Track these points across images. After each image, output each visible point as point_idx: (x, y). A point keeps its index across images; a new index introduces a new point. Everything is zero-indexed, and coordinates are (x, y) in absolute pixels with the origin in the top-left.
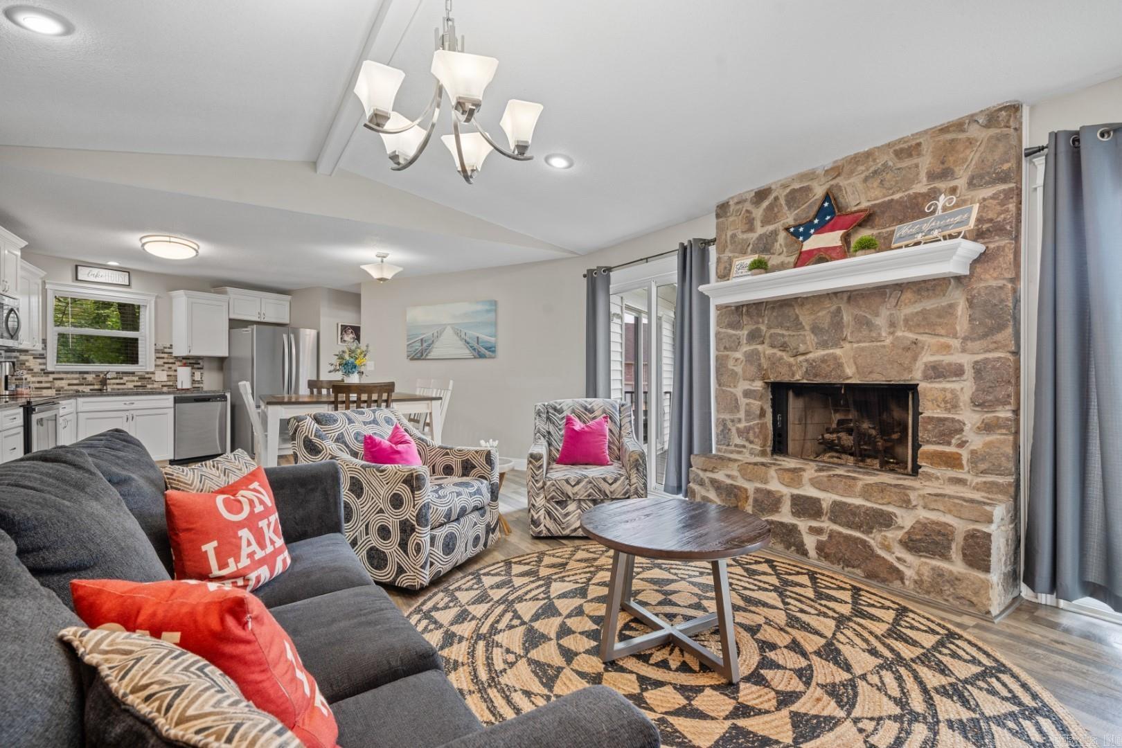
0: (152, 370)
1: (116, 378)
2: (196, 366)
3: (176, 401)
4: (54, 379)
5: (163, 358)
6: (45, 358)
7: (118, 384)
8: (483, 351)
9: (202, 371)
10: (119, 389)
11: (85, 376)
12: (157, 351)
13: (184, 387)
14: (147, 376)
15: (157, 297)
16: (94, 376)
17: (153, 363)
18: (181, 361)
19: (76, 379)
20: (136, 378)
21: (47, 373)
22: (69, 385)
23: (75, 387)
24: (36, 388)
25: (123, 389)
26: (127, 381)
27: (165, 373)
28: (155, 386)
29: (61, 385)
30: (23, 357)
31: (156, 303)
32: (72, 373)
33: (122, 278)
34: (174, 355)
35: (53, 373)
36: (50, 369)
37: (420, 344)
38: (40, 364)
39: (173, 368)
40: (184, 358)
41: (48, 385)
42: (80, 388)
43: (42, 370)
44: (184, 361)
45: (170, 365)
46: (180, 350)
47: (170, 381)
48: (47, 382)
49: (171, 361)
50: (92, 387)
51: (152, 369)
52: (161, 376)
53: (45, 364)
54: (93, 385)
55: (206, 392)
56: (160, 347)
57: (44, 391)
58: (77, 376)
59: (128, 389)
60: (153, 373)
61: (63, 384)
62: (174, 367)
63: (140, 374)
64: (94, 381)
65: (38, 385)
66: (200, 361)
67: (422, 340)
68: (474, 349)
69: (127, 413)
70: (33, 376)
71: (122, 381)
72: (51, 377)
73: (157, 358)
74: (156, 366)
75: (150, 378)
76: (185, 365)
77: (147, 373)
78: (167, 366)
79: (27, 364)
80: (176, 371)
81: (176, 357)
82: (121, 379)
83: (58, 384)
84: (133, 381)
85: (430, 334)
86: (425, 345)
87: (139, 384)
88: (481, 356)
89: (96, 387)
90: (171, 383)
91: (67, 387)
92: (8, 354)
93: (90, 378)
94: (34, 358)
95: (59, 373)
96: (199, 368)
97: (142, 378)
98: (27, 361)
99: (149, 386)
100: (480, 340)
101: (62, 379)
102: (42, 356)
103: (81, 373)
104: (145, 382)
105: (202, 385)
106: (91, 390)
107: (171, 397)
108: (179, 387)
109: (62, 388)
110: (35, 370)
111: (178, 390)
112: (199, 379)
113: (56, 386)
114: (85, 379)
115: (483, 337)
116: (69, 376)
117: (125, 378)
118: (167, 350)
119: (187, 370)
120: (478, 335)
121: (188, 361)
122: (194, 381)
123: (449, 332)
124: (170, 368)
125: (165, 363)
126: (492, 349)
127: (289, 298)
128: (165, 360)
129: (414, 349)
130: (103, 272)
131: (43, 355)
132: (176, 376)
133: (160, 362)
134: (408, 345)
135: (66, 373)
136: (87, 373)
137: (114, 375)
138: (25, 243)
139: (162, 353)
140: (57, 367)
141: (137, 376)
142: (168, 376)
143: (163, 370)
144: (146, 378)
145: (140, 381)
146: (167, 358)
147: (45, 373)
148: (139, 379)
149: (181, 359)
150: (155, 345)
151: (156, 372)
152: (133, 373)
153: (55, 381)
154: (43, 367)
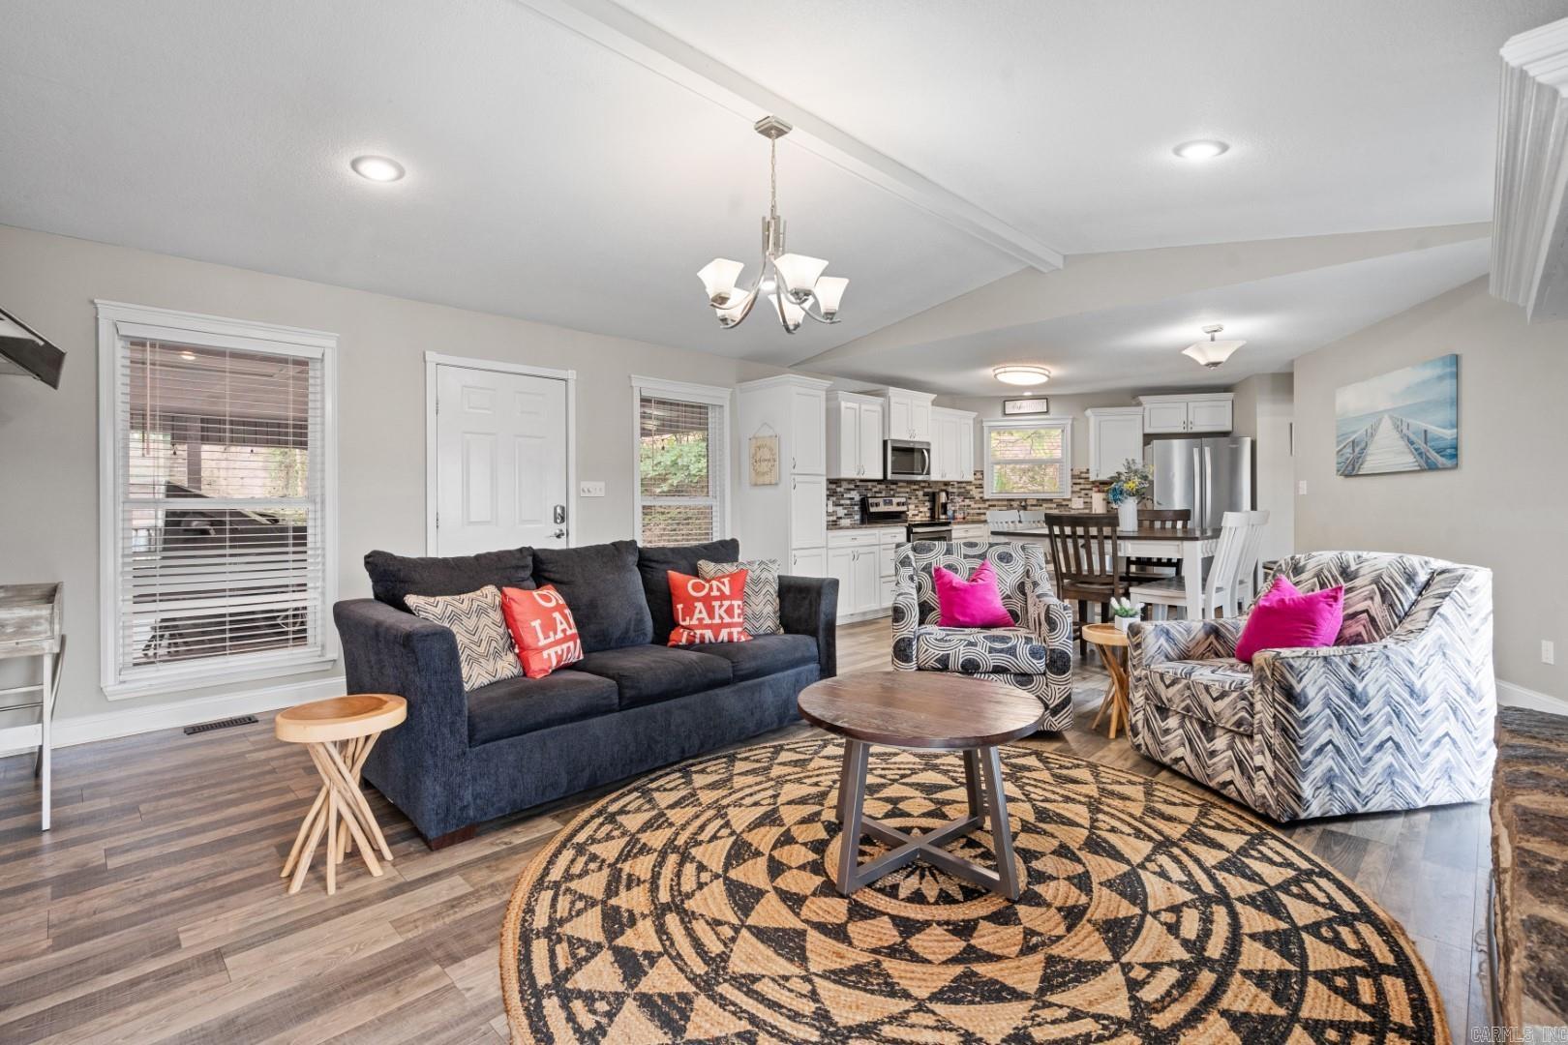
0: (1069, 497)
1: (1036, 506)
5: (1080, 484)
8: (1434, 456)
11: (1012, 503)
12: (1073, 477)
14: (1064, 503)
15: (1074, 419)
16: (1018, 503)
17: (1070, 489)
18: (1097, 487)
19: (1005, 506)
20: (1054, 506)
21: (984, 501)
24: (977, 514)
27: (1082, 500)
30: (968, 488)
31: (1072, 425)
32: (1002, 500)
33: (1041, 406)
34: (1090, 480)
35: (988, 500)
36: (986, 497)
37: (1350, 450)
39: (1089, 495)
41: (984, 511)
43: (981, 498)
44: (1102, 486)
45: (1086, 492)
46: (1095, 475)
47: (1086, 508)
48: (984, 508)
49: (1087, 487)
52: (1079, 504)
53: (982, 493)
56: (1076, 473)
57: (982, 516)
58: (1005, 503)
60: (1070, 500)
62: (1089, 493)
63: (1058, 501)
65: (978, 511)
67: (1353, 442)
68: (1420, 454)
70: (975, 503)
71: (1041, 508)
72: (988, 503)
73: (1075, 484)
74: (1073, 492)
75: (1067, 506)
76: (1100, 491)
77: (1065, 500)
78: (1083, 492)
79: (971, 493)
80: (1091, 497)
81: (1092, 483)
82: (1041, 506)
84: (1051, 508)
85: (1363, 431)
86: (1357, 450)
88: (1431, 467)
90: (1087, 511)
92: (959, 486)
93: (1015, 505)
94: (976, 488)
95: (992, 500)
97: (1059, 505)
98: (971, 491)
100: (1429, 436)
101: (994, 506)
102: (981, 486)
103: (1008, 500)
104: (1063, 509)
110: (977, 498)
114: (1012, 506)
115: (1435, 430)
117: (1045, 506)
118: (1083, 475)
120: (1424, 425)
121: (1105, 487)
123: (1386, 425)
124: (1086, 495)
125: (1080, 489)
126: (1452, 453)
127: (1230, 395)
128: (1082, 486)
129: (1344, 457)
130: (1024, 403)
132: (1092, 503)
133: (1077, 488)
134: (1338, 452)
135: (998, 500)
136: (1013, 500)
137: (1035, 502)
138: (934, 396)
139: (1080, 478)
140: (992, 495)
141: (1055, 502)
142: (1084, 503)
143: (1080, 497)
144: (1063, 505)
145: (1057, 509)
146: (1085, 484)
147: (982, 501)
148: (1057, 505)
149: (1098, 484)
150: (1072, 470)
151: (1073, 499)
152: (1051, 500)
153: (990, 508)
154: (981, 495)
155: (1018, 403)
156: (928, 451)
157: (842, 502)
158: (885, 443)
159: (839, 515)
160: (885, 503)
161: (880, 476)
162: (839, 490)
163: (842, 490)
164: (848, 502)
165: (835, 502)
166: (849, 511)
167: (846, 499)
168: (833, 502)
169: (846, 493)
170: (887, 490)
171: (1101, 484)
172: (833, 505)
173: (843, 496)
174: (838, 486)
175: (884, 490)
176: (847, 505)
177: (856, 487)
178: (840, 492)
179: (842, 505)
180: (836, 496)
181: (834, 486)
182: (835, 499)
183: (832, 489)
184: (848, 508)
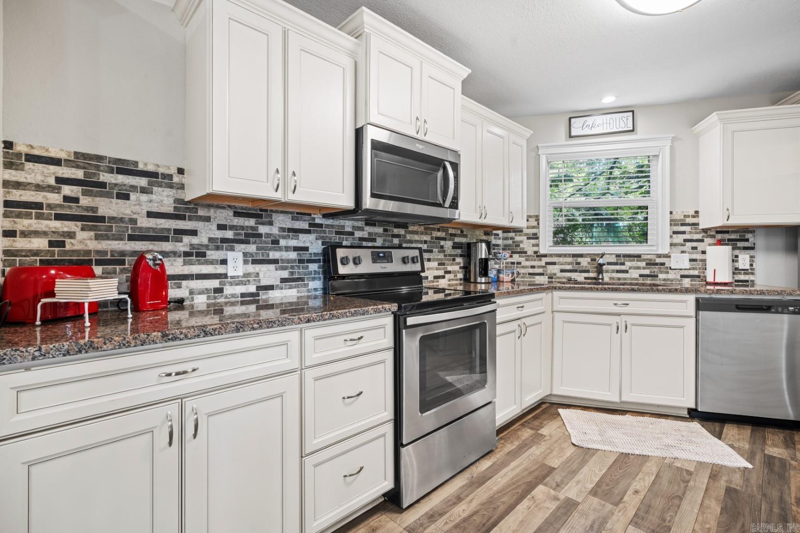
1: (616, 264)
2: (740, 244)
3: (700, 305)
4: (547, 263)
5: (684, 233)
6: (537, 238)
7: (618, 271)
9: (752, 252)
10: (619, 279)
11: (580, 260)
12: (673, 222)
13: (718, 280)
14: (658, 260)
15: (674, 139)
16: (589, 260)
17: (668, 241)
18: (713, 237)
19: (569, 264)
20: (643, 264)
21: (540, 256)
22: (562, 271)
23: (568, 275)
24: (530, 274)
25: (625, 279)
26: (630, 268)
27: (687, 257)
28: (672, 275)
29: (553, 272)
30: (518, 238)
31: (671, 148)
32: (565, 255)
33: (623, 122)
34: (701, 227)
35: (545, 256)
36: (542, 251)
38: (534, 245)
39: (700, 249)
40: (721, 231)
41: (540, 271)
42: (574, 276)
43: (536, 252)
44: (719, 236)
45: (695, 244)
46: (711, 219)
47: (694, 269)
48: (539, 267)
49: (699, 236)
50: (586, 275)
51: (666, 250)
52: (680, 261)
53: (537, 245)
54: (588, 271)
55: (762, 293)
56: (678, 216)
57: (537, 277)
58: (570, 260)
59: (632, 279)
60: (668, 256)
61: (554, 269)
62: (701, 246)
63: (649, 257)
64: (589, 267)
65: (531, 271)
66: (748, 236)
69: (617, 319)
70: (527, 260)
71: (623, 268)
72: (545, 260)
73: (675, 233)
74: (671, 245)
75: (663, 264)
76: (720, 243)
77: (659, 256)
78: (689, 244)
79: (521, 246)
80: (704, 252)
81: (705, 231)
82: (623, 264)
83: (551, 269)
84: (639, 268)
87: (647, 272)
89: (592, 275)
90: (696, 273)
91: (559, 274)
92: (506, 235)
93: (585, 262)
94: (528, 238)
95: (551, 255)
96: (745, 248)
97: (651, 264)
98: (522, 242)
99: (661, 276)
101: (554, 264)
102: (535, 237)
103: (574, 256)
104: (655, 269)
105: (751, 278)
106: (586, 278)
107: (691, 299)
108: (710, 279)
109: (555, 274)
110: (529, 253)
111: (708, 284)
112: (748, 267)
113: (549, 272)
114: (579, 263)
116: (561, 260)
117: (628, 264)
118: (690, 220)
119: (725, 251)
121: (727, 236)
122: (736, 271)
124: (694, 248)
125: (685, 241)
128: (688, 236)
130: (599, 119)
131: (536, 234)
132: (704, 261)
133: (679, 239)
135: (559, 256)
136: (581, 256)
137: (613, 259)
138: (466, 71)
139: (682, 225)
140: (551, 248)
141: (644, 260)
142: (691, 260)
143: (683, 252)
144: (657, 264)
145: (648, 268)
146: (690, 233)
147: (538, 256)
148: (647, 264)
149: (713, 233)
150: (671, 213)
151: (672, 255)
152: (639, 256)
153: (548, 266)
154: (536, 249)
155: (590, 120)
156: (455, 167)
157: (273, 255)
158: (359, 133)
159: (264, 282)
160: (376, 258)
161: (347, 201)
162: (263, 229)
163: (275, 230)
164: (293, 255)
165: (251, 255)
166: (292, 273)
167: (287, 249)
168: (245, 254)
169: (284, 237)
170: (386, 236)
171: (718, 232)
172: (246, 262)
173: (276, 242)
174: (263, 224)
175: (380, 235)
176: (288, 261)
177: (310, 225)
178: (268, 235)
179: (275, 261)
180: (254, 243)
181: (251, 222)
182: (252, 248)
183: (242, 228)
184: (292, 267)
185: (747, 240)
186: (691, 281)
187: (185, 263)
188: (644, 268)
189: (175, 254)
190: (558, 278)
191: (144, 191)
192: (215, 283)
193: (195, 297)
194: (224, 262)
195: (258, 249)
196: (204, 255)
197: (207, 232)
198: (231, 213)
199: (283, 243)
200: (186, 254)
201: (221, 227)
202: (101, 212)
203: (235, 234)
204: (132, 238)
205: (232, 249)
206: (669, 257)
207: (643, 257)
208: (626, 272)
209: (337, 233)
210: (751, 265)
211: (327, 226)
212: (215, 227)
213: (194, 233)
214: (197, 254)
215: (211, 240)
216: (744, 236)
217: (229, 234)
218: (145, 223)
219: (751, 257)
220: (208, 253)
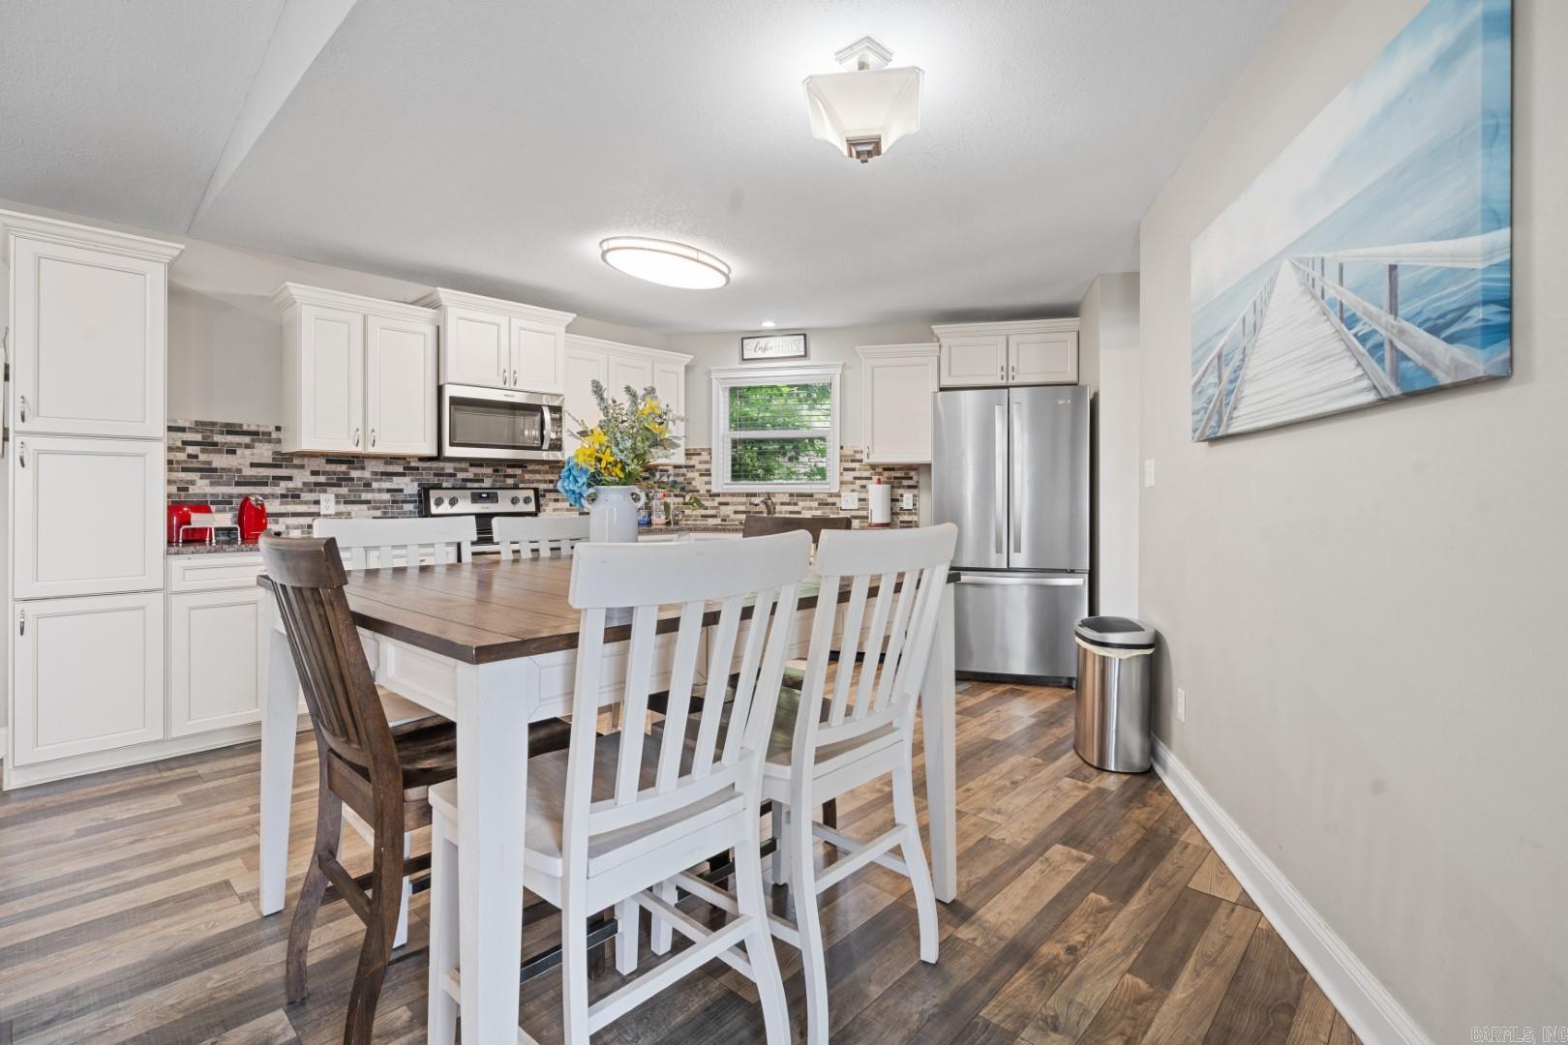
1: (789, 504)
2: (903, 483)
4: (721, 504)
5: (854, 470)
6: (710, 475)
8: (1424, 346)
9: (915, 491)
11: (753, 499)
12: (843, 458)
13: (877, 521)
14: (830, 500)
16: (762, 499)
17: (839, 479)
18: (882, 474)
19: (743, 504)
20: (815, 504)
21: (713, 496)
22: (736, 512)
23: (742, 516)
24: (702, 516)
26: (803, 508)
27: (856, 496)
29: (726, 513)
30: (690, 475)
31: (840, 375)
32: (739, 495)
33: (794, 345)
34: (870, 463)
35: (718, 495)
36: (715, 490)
38: (706, 483)
39: (866, 487)
40: (888, 468)
41: (713, 512)
43: (708, 491)
44: (886, 474)
45: (864, 482)
47: (861, 509)
48: (713, 508)
49: (866, 474)
51: (837, 489)
52: (850, 501)
53: (710, 483)
56: (848, 451)
57: (710, 520)
58: (744, 499)
60: (838, 495)
61: (726, 510)
62: (868, 485)
63: (821, 496)
65: (704, 512)
66: (912, 474)
67: (1221, 355)
71: (796, 508)
72: (718, 500)
73: (846, 470)
74: (842, 483)
75: (834, 504)
76: (883, 481)
77: (831, 495)
78: (858, 482)
79: (694, 483)
80: (869, 491)
81: (873, 467)
82: (796, 504)
83: (724, 510)
84: (810, 509)
85: (1236, 326)
90: (865, 513)
91: (733, 516)
92: (677, 471)
93: (757, 502)
94: (701, 475)
95: (724, 495)
96: (910, 487)
97: (822, 504)
98: (694, 479)
101: (727, 504)
102: (707, 473)
103: (748, 495)
104: (828, 510)
105: (915, 518)
109: (728, 516)
110: (702, 492)
112: (911, 507)
113: (722, 513)
114: (753, 504)
116: (735, 499)
117: (801, 504)
118: (858, 456)
119: (887, 489)
121: (890, 474)
123: (1288, 282)
124: (862, 487)
125: (855, 478)
128: (857, 474)
130: (771, 342)
131: (708, 470)
132: (869, 500)
133: (849, 476)
134: (1195, 386)
135: (733, 495)
136: (754, 495)
137: (786, 499)
138: (570, 317)
139: (853, 461)
140: (725, 487)
141: (816, 500)
142: (860, 500)
143: (853, 491)
144: (828, 504)
145: (820, 509)
146: (860, 470)
147: (711, 496)
148: (819, 504)
149: (880, 470)
150: (842, 448)
151: (843, 494)
152: (811, 495)
153: (721, 507)
154: (707, 487)
155: (763, 342)
156: (552, 409)
157: (365, 496)
158: (440, 390)
160: (477, 499)
161: (432, 452)
162: (354, 474)
163: (367, 474)
164: (387, 496)
165: (343, 496)
166: (385, 513)
167: (380, 491)
168: (337, 496)
169: (376, 480)
170: (497, 476)
171: (885, 469)
172: (337, 503)
173: (368, 485)
174: (355, 469)
175: (488, 476)
176: (381, 502)
177: (405, 468)
178: (359, 479)
179: (367, 502)
180: (347, 486)
181: (344, 468)
182: (344, 490)
183: (335, 473)
184: (385, 507)
185: (911, 478)
186: (861, 522)
187: (282, 503)
188: (816, 509)
189: (273, 496)
190: (732, 520)
191: (247, 446)
192: (307, 520)
193: (291, 531)
194: (317, 502)
195: (349, 491)
196: (298, 497)
197: (301, 478)
198: (323, 461)
199: (375, 485)
200: (283, 496)
201: (314, 473)
202: (214, 465)
203: (328, 479)
204: (238, 484)
205: (325, 491)
206: (840, 496)
207: (816, 496)
208: (800, 513)
209: (436, 475)
210: (914, 505)
211: (424, 469)
212: (308, 473)
213: (290, 478)
214: (294, 496)
215: (304, 484)
216: (908, 474)
217: (322, 479)
218: (248, 472)
219: (914, 496)
220: (302, 495)
